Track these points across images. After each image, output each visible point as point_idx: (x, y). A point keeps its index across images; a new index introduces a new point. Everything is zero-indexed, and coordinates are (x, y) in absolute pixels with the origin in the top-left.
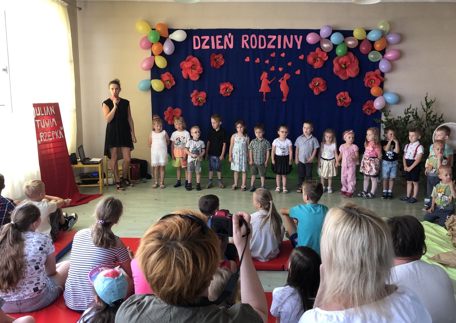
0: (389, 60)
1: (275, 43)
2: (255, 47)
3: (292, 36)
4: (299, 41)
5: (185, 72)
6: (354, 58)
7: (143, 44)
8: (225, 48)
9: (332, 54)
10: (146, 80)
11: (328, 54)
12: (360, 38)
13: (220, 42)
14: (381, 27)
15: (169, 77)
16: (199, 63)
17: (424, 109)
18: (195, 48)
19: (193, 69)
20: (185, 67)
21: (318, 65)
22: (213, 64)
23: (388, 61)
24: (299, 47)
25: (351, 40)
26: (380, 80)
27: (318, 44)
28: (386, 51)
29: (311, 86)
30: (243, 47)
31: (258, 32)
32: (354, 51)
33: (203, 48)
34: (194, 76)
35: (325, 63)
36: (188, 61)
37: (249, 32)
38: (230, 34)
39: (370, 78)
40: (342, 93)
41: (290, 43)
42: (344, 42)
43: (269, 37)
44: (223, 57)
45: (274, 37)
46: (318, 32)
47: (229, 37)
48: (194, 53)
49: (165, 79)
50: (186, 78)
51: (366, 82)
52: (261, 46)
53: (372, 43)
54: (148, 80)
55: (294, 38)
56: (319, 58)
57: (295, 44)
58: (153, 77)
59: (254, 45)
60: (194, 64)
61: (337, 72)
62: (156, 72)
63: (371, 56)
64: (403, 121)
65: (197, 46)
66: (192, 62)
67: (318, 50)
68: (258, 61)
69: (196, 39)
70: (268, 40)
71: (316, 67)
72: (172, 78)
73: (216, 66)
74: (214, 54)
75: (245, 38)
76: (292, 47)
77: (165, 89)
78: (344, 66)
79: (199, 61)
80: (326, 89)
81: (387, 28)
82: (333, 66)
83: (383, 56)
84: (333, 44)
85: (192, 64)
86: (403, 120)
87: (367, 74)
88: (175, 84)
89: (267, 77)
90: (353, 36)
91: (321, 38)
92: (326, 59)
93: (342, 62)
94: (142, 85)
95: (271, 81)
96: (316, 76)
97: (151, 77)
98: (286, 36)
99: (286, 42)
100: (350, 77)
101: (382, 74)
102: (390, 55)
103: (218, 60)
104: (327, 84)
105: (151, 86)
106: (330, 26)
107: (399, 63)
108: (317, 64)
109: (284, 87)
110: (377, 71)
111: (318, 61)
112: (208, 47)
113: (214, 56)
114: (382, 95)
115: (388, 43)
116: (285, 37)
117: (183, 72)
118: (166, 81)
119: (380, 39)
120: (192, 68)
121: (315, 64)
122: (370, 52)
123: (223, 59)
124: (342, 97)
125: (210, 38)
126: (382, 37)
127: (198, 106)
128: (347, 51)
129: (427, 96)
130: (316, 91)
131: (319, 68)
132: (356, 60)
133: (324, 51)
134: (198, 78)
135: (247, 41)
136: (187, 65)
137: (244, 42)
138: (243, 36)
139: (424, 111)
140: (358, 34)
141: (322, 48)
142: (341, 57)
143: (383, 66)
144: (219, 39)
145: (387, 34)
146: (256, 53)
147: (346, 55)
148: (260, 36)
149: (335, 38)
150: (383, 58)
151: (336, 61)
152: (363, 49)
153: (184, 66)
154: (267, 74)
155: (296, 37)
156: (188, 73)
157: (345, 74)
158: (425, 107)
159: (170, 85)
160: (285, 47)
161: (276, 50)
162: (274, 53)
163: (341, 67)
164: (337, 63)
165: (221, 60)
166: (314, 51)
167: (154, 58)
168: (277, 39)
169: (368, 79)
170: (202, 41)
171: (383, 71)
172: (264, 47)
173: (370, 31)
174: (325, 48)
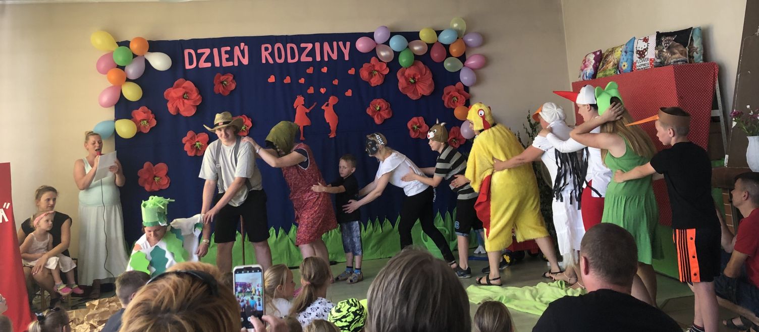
0: (473, 69)
1: (312, 53)
2: (282, 61)
3: (335, 44)
4: (345, 49)
5: (173, 105)
6: (424, 69)
7: (103, 65)
8: (236, 64)
9: (394, 64)
10: (107, 121)
11: (388, 65)
12: (430, 42)
13: (227, 56)
14: (455, 25)
15: (146, 114)
16: (194, 88)
17: (529, 134)
18: (188, 67)
19: (186, 98)
20: (172, 97)
21: (376, 80)
22: (218, 89)
23: (471, 70)
24: (347, 58)
25: (418, 45)
26: (464, 98)
27: (373, 53)
28: (467, 57)
29: (369, 111)
30: (264, 61)
31: (285, 40)
32: (424, 59)
33: (200, 66)
34: (187, 110)
35: (386, 77)
36: (178, 86)
37: (272, 40)
38: (242, 45)
39: (450, 94)
40: (415, 119)
41: (333, 53)
42: (408, 47)
43: (303, 45)
44: (234, 78)
45: (310, 46)
46: (371, 35)
47: (242, 49)
48: (187, 75)
49: (138, 118)
50: (175, 114)
51: (446, 100)
52: (292, 59)
53: (447, 47)
54: (112, 121)
55: (338, 45)
56: (377, 71)
57: (341, 54)
58: (118, 117)
59: (280, 58)
60: (187, 91)
61: (403, 89)
62: (123, 108)
63: (448, 65)
65: (191, 63)
66: (183, 88)
67: (373, 59)
68: (288, 80)
69: (190, 54)
70: (301, 50)
71: (374, 84)
72: (152, 116)
73: (223, 92)
74: (219, 74)
75: (266, 49)
76: (336, 59)
77: (139, 134)
78: (412, 81)
79: (196, 86)
80: (391, 114)
81: (463, 27)
82: (398, 81)
83: (464, 64)
84: (394, 51)
85: (184, 91)
87: (446, 90)
88: (155, 124)
89: (303, 103)
90: (420, 39)
91: (377, 44)
92: (387, 72)
93: (409, 75)
95: (311, 108)
96: (376, 97)
97: (115, 117)
98: (327, 43)
99: (328, 52)
100: (423, 95)
101: (466, 89)
102: (472, 62)
103: (225, 82)
104: (392, 107)
105: (115, 131)
106: (386, 27)
107: (486, 71)
109: (330, 116)
110: (458, 85)
111: (375, 75)
112: (209, 65)
113: (220, 76)
115: (467, 46)
116: (326, 46)
117: (169, 105)
118: (140, 121)
119: (455, 42)
120: (184, 98)
121: (371, 80)
122: (446, 59)
123: (234, 81)
124: (416, 124)
125: (212, 53)
126: (458, 38)
127: (195, 156)
128: (415, 60)
129: (529, 115)
130: (378, 119)
131: (377, 85)
132: (428, 72)
133: (382, 61)
134: (193, 112)
135: (269, 54)
136: (175, 93)
137: (265, 54)
138: (263, 47)
139: (530, 137)
140: (425, 36)
141: (379, 57)
142: (406, 68)
143: (466, 77)
144: (226, 52)
145: (465, 35)
146: (283, 69)
147: (414, 64)
148: (289, 46)
149: (396, 43)
150: (464, 66)
151: (401, 74)
152: (435, 55)
153: (170, 95)
154: (303, 98)
155: (341, 43)
156: (177, 106)
157: (415, 92)
158: (530, 130)
159: (146, 127)
160: (326, 59)
161: (314, 63)
162: (312, 68)
163: (409, 83)
164: (403, 77)
165: (231, 83)
166: (369, 62)
167: (121, 86)
168: (314, 48)
169: (448, 96)
170: (199, 56)
171: (466, 84)
172: (296, 60)
173: (442, 31)
174: (384, 57)
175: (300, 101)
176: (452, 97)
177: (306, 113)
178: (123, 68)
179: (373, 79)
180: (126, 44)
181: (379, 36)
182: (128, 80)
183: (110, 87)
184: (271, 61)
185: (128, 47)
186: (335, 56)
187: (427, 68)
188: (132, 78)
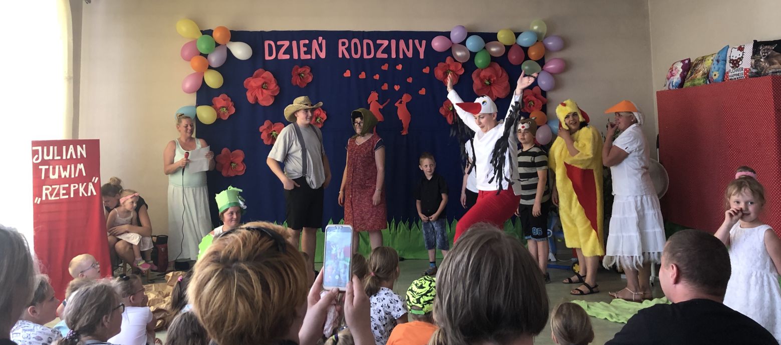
0: (551, 74)
1: (388, 50)
2: (358, 56)
3: (411, 41)
5: (252, 94)
6: (501, 71)
7: (186, 53)
8: (314, 57)
9: (469, 65)
10: (188, 106)
11: (464, 65)
12: (508, 44)
13: (305, 49)
14: (535, 28)
15: (225, 102)
16: (273, 79)
18: (267, 58)
19: (264, 88)
20: (252, 86)
22: (295, 80)
23: (549, 74)
24: (422, 57)
25: (495, 46)
26: (541, 102)
27: (449, 52)
28: (546, 60)
29: (442, 111)
30: (340, 56)
31: (361, 35)
32: (501, 61)
33: (279, 58)
34: (265, 100)
35: (461, 78)
36: (257, 77)
37: (349, 35)
38: (320, 38)
39: (527, 98)
41: (408, 51)
42: (485, 48)
43: (379, 42)
44: (311, 71)
45: (386, 43)
46: (447, 35)
47: (320, 43)
48: (266, 66)
49: (218, 106)
50: (254, 103)
52: (367, 55)
53: (525, 49)
54: (192, 106)
55: (414, 44)
56: (452, 71)
57: (416, 52)
58: (199, 103)
59: (356, 53)
60: (266, 81)
61: (478, 90)
62: (204, 95)
63: (526, 68)
65: (271, 54)
66: (263, 78)
67: (448, 59)
68: (363, 75)
69: (270, 45)
70: (377, 46)
72: (231, 104)
73: (300, 83)
74: (297, 66)
75: (344, 44)
76: (411, 57)
77: (219, 120)
78: (487, 83)
79: (274, 77)
81: (544, 30)
82: (473, 82)
83: (542, 67)
84: (470, 51)
85: (263, 81)
88: (234, 111)
89: (377, 99)
90: (498, 41)
91: (453, 43)
92: (462, 72)
93: (485, 77)
97: (197, 103)
98: (402, 40)
100: (498, 98)
101: (544, 93)
102: (551, 66)
103: (303, 75)
105: (196, 115)
106: (463, 27)
107: (566, 76)
110: (535, 89)
112: (287, 57)
113: (297, 69)
114: (546, 123)
115: (547, 50)
116: (402, 43)
117: (248, 94)
118: (220, 108)
119: (535, 44)
122: (523, 62)
123: (311, 74)
125: (291, 44)
126: (537, 41)
128: (491, 61)
130: (451, 119)
132: (505, 74)
133: (457, 62)
134: (271, 102)
135: (346, 49)
136: (255, 83)
137: (341, 49)
138: (340, 41)
140: (503, 37)
141: (455, 57)
142: (482, 70)
143: (544, 82)
144: (305, 45)
145: (545, 37)
146: (359, 65)
147: (490, 66)
148: (365, 41)
149: (473, 43)
150: (542, 70)
151: (476, 75)
152: (513, 57)
153: (249, 85)
154: (377, 94)
155: (417, 41)
156: (255, 95)
159: (226, 114)
160: (401, 56)
161: (389, 60)
162: (387, 65)
163: (484, 85)
164: (478, 78)
165: (308, 75)
166: (445, 62)
167: (203, 73)
168: (389, 45)
169: (524, 100)
170: (278, 48)
171: (544, 89)
172: (372, 56)
173: (521, 33)
174: (459, 57)
175: (374, 96)
176: (528, 101)
177: (380, 109)
178: (206, 56)
180: (209, 33)
181: (456, 36)
182: (210, 68)
183: (195, 73)
184: (347, 56)
185: (212, 36)
186: (410, 54)
187: (504, 70)
188: (214, 66)
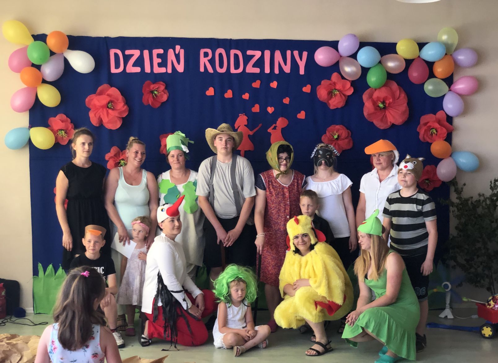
0: (460, 95)
1: (260, 63)
2: (224, 70)
3: (289, 53)
4: (301, 60)
5: (95, 114)
6: (398, 92)
7: (15, 62)
8: (170, 71)
9: (360, 83)
10: (21, 129)
12: (409, 56)
13: (160, 60)
14: (444, 38)
15: (64, 123)
16: (120, 97)
18: (114, 70)
19: (111, 108)
20: (95, 106)
21: (336, 102)
22: (148, 99)
23: (459, 97)
24: (302, 72)
25: (393, 60)
26: (445, 130)
27: (335, 67)
28: (455, 78)
29: (325, 139)
30: (202, 69)
31: (228, 44)
32: (399, 79)
33: (128, 71)
34: (112, 121)
35: (349, 99)
36: (101, 94)
37: (213, 43)
38: (178, 47)
39: (429, 124)
41: (286, 64)
42: (380, 62)
43: (249, 52)
44: (166, 88)
45: (258, 54)
46: (334, 45)
47: (177, 53)
48: (112, 80)
49: (56, 128)
50: (98, 125)
51: (422, 132)
52: (235, 69)
53: (430, 65)
54: (25, 128)
55: (292, 55)
56: (338, 91)
57: (295, 65)
58: (33, 124)
59: (221, 66)
60: (112, 99)
61: (369, 115)
62: (38, 115)
63: (430, 88)
64: (488, 202)
65: (117, 66)
66: (108, 95)
67: (335, 76)
68: (229, 94)
69: (116, 55)
70: (248, 59)
71: (334, 106)
72: (70, 126)
73: (152, 103)
74: (149, 81)
75: (206, 55)
76: (289, 72)
77: (58, 145)
78: (381, 105)
79: (122, 94)
80: (351, 146)
81: (455, 40)
82: (363, 104)
83: (449, 87)
84: (362, 67)
85: (108, 99)
86: (487, 200)
87: (424, 119)
89: (246, 124)
90: (397, 53)
91: (341, 56)
92: (350, 92)
93: (378, 99)
94: (12, 139)
95: (254, 131)
96: (334, 123)
97: (30, 123)
98: (279, 51)
99: (279, 62)
100: (393, 124)
101: (450, 119)
102: (461, 86)
103: (156, 92)
105: (30, 140)
106: (355, 36)
107: (479, 99)
108: (334, 101)
110: (440, 114)
111: (335, 95)
112: (138, 70)
113: (149, 85)
114: (451, 156)
115: (457, 65)
116: (278, 54)
117: (91, 115)
118: (57, 131)
119: (442, 59)
120: (108, 107)
121: (330, 102)
122: (427, 80)
123: (166, 91)
126: (446, 54)
128: (388, 79)
131: (337, 108)
132: (403, 95)
133: (346, 79)
134: (118, 125)
135: (209, 61)
136: (98, 101)
137: (204, 61)
138: (202, 51)
140: (404, 48)
141: (343, 74)
142: (376, 90)
143: (450, 105)
144: (159, 56)
145: (456, 49)
146: (225, 80)
147: (385, 85)
148: (233, 52)
149: (365, 57)
150: (450, 90)
151: (367, 96)
152: (414, 74)
153: (92, 103)
154: (246, 118)
155: (296, 53)
157: (384, 119)
159: (65, 138)
160: (277, 71)
161: (261, 76)
162: (258, 82)
163: (377, 107)
164: (370, 100)
165: (163, 93)
166: (329, 79)
167: (36, 88)
168: (262, 57)
169: (425, 128)
170: (127, 58)
171: (450, 114)
172: (240, 70)
173: (427, 43)
174: (348, 74)
175: (242, 121)
176: (430, 128)
177: (249, 135)
178: (38, 67)
179: (333, 100)
180: (41, 38)
181: (345, 47)
182: (44, 81)
183: (25, 88)
184: (210, 70)
185: (45, 41)
186: (287, 69)
187: (402, 90)
188: (49, 79)
